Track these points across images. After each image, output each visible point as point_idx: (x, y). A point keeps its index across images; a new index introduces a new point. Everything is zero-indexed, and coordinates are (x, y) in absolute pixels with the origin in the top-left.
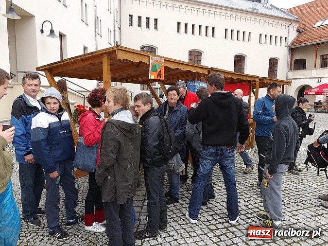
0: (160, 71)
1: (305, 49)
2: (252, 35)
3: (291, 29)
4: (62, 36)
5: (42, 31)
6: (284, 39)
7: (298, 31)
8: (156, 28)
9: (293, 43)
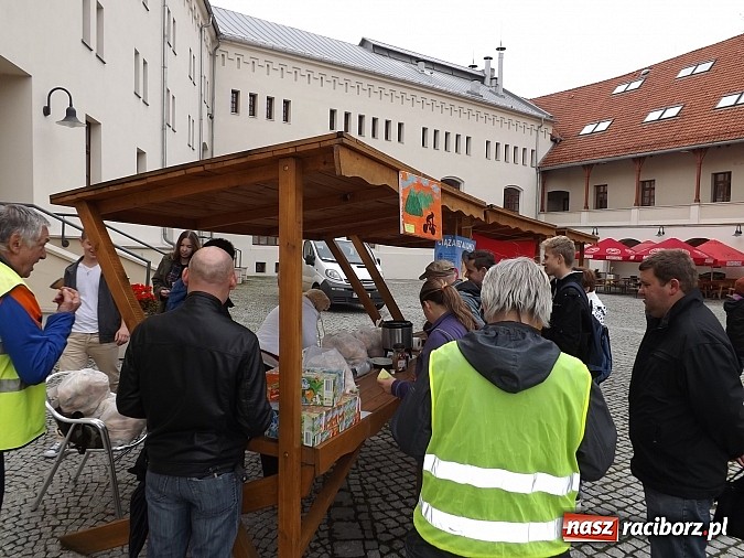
0: (432, 216)
1: (568, 173)
2: (472, 141)
3: (541, 135)
4: (91, 125)
5: (47, 111)
6: (529, 153)
7: (553, 139)
8: (286, 119)
9: (546, 161)
